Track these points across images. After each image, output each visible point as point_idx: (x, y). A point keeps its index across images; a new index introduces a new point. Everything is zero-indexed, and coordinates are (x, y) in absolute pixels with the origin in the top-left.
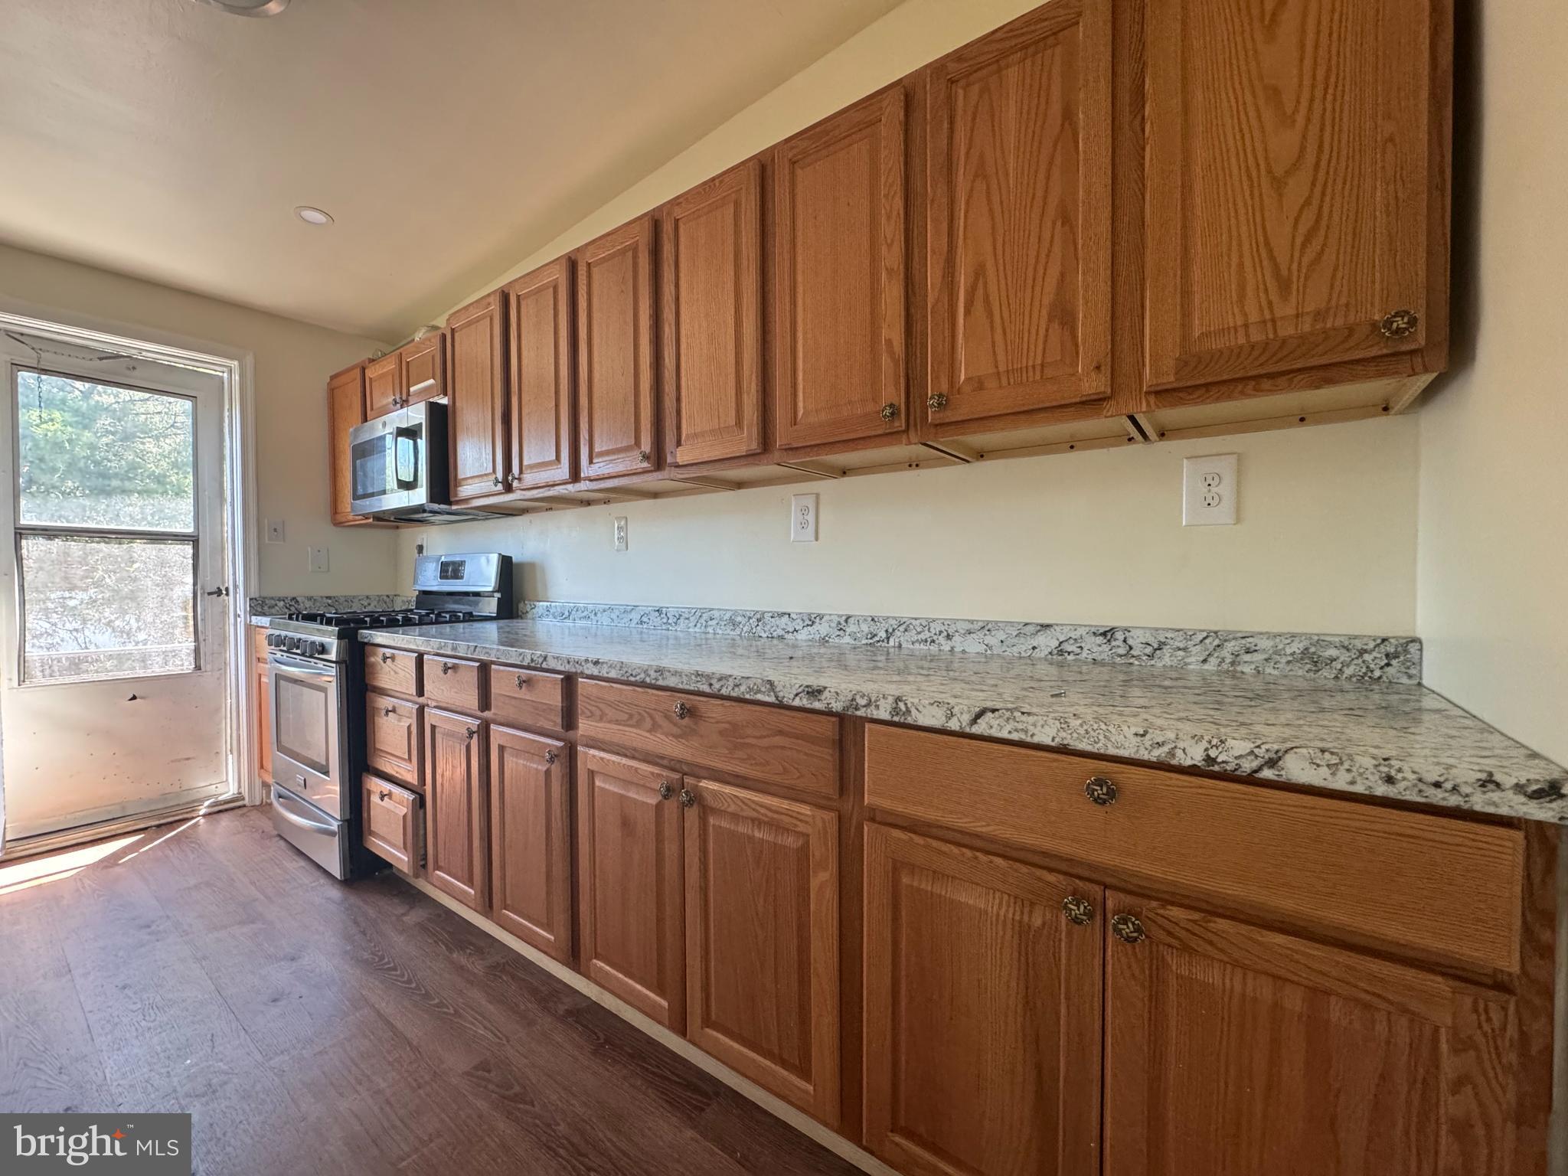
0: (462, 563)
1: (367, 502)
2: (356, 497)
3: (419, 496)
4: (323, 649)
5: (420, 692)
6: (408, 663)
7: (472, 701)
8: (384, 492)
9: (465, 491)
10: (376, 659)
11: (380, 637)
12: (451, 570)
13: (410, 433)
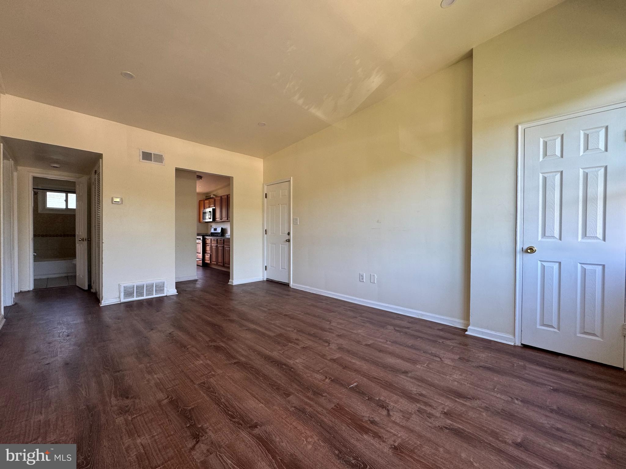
0: (217, 229)
1: (205, 220)
2: (203, 219)
3: (211, 220)
4: (200, 239)
5: (211, 243)
6: (210, 240)
7: (216, 243)
8: (206, 219)
9: (217, 220)
10: (206, 240)
11: (207, 237)
12: (215, 229)
13: (210, 212)
